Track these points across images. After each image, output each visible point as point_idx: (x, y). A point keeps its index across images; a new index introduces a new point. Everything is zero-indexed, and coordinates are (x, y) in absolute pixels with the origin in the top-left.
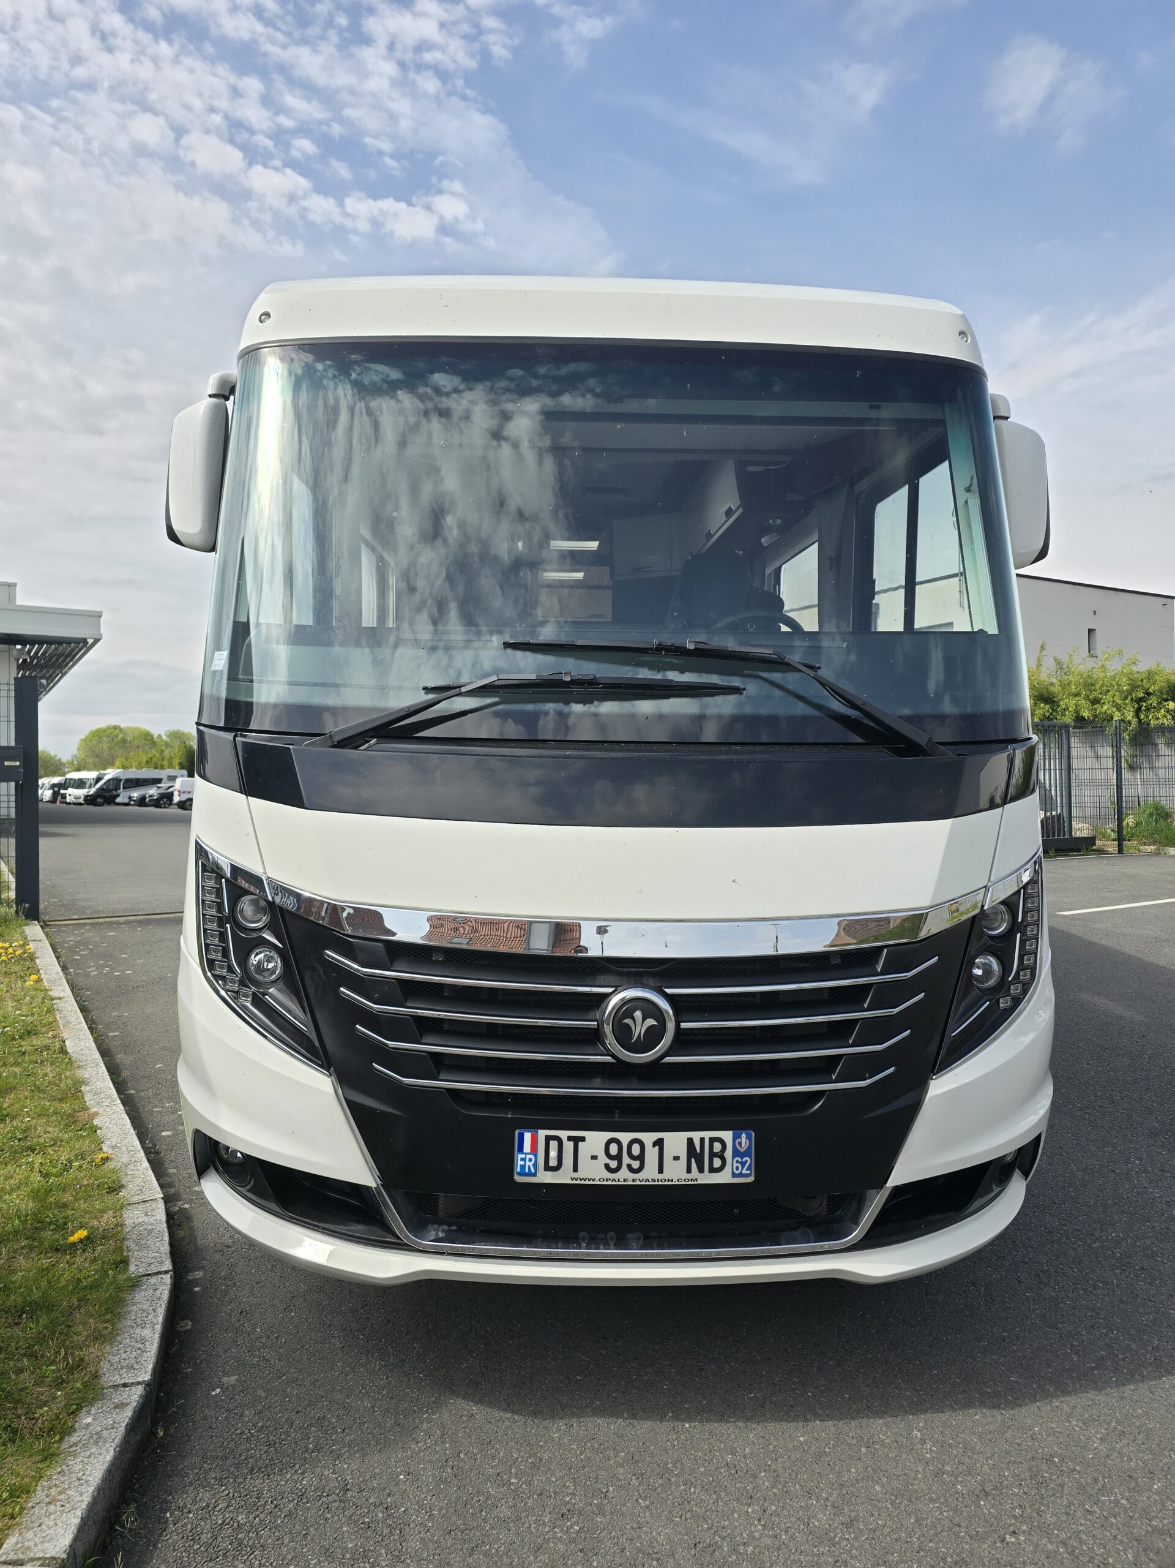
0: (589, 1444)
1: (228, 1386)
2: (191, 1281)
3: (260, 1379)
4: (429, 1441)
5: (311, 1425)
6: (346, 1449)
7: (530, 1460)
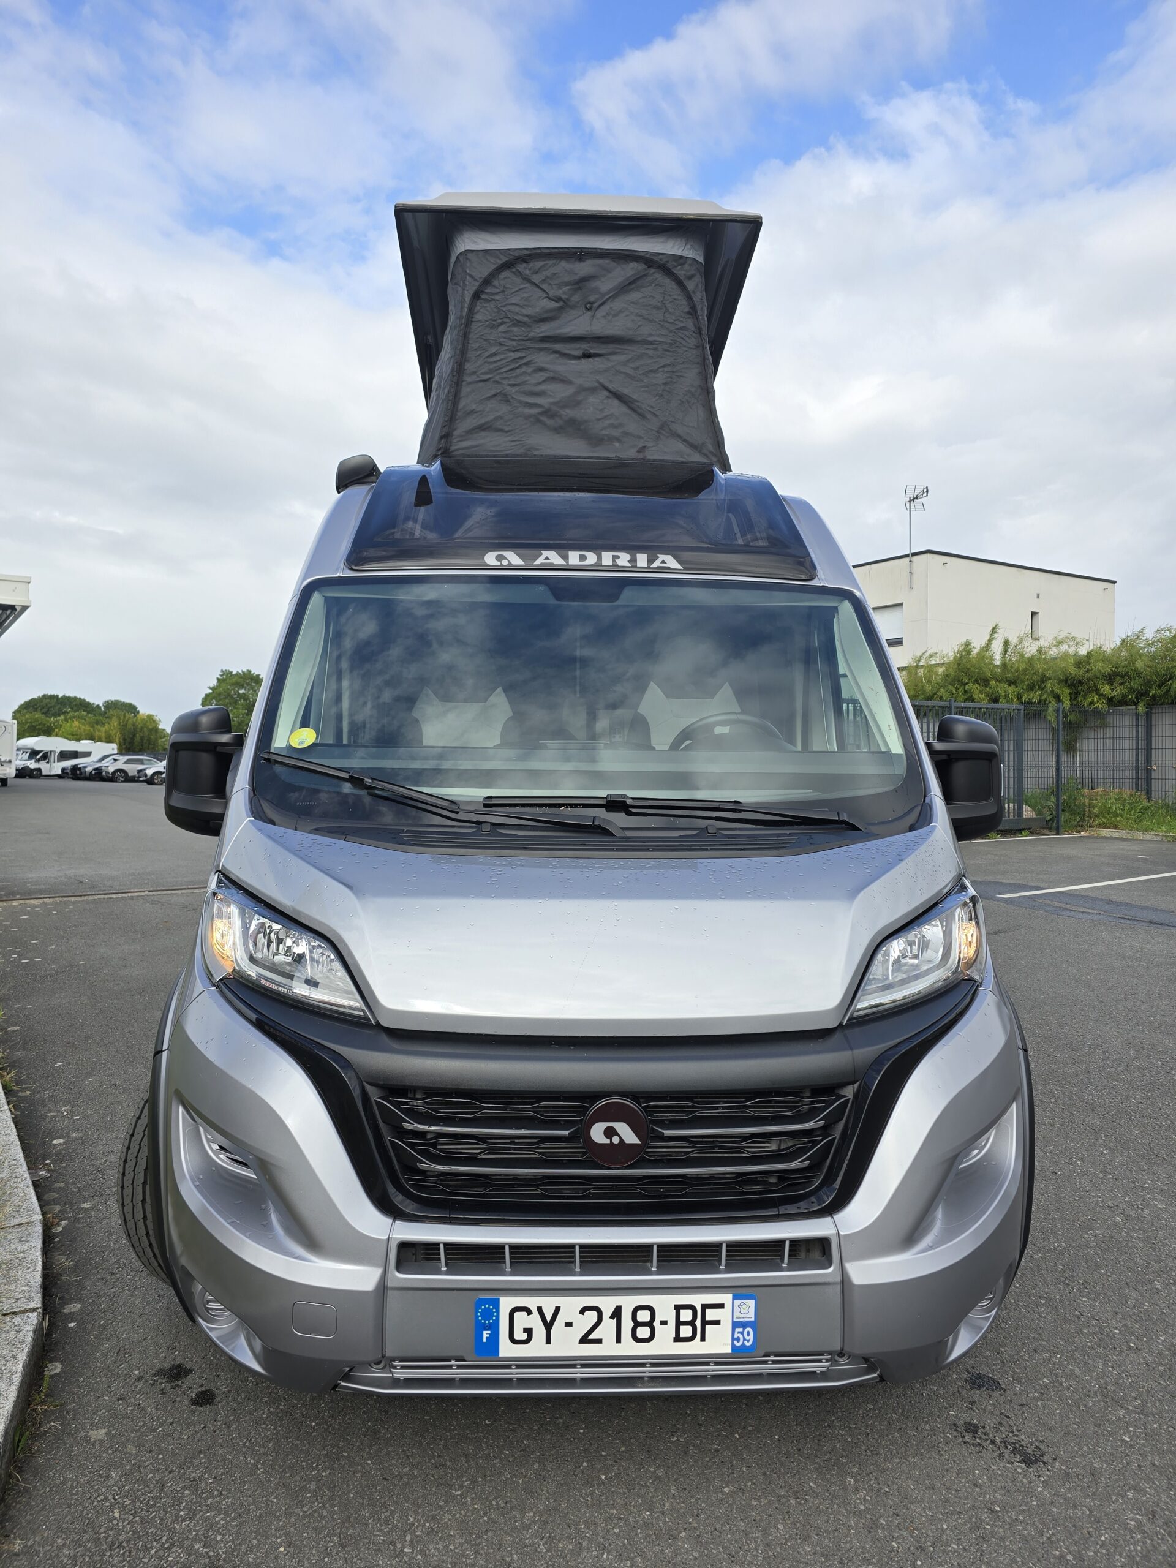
0: (494, 1503)
1: (95, 1441)
2: (66, 1315)
3: (132, 1432)
4: (316, 1504)
5: (185, 1488)
6: (222, 1516)
7: (428, 1525)
